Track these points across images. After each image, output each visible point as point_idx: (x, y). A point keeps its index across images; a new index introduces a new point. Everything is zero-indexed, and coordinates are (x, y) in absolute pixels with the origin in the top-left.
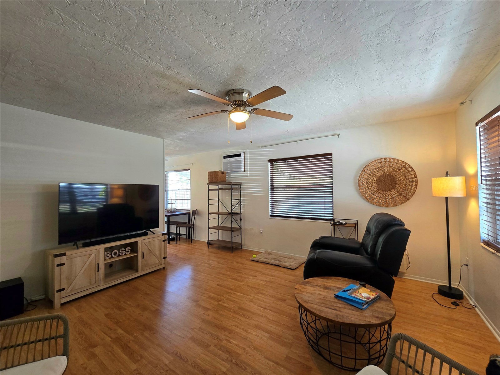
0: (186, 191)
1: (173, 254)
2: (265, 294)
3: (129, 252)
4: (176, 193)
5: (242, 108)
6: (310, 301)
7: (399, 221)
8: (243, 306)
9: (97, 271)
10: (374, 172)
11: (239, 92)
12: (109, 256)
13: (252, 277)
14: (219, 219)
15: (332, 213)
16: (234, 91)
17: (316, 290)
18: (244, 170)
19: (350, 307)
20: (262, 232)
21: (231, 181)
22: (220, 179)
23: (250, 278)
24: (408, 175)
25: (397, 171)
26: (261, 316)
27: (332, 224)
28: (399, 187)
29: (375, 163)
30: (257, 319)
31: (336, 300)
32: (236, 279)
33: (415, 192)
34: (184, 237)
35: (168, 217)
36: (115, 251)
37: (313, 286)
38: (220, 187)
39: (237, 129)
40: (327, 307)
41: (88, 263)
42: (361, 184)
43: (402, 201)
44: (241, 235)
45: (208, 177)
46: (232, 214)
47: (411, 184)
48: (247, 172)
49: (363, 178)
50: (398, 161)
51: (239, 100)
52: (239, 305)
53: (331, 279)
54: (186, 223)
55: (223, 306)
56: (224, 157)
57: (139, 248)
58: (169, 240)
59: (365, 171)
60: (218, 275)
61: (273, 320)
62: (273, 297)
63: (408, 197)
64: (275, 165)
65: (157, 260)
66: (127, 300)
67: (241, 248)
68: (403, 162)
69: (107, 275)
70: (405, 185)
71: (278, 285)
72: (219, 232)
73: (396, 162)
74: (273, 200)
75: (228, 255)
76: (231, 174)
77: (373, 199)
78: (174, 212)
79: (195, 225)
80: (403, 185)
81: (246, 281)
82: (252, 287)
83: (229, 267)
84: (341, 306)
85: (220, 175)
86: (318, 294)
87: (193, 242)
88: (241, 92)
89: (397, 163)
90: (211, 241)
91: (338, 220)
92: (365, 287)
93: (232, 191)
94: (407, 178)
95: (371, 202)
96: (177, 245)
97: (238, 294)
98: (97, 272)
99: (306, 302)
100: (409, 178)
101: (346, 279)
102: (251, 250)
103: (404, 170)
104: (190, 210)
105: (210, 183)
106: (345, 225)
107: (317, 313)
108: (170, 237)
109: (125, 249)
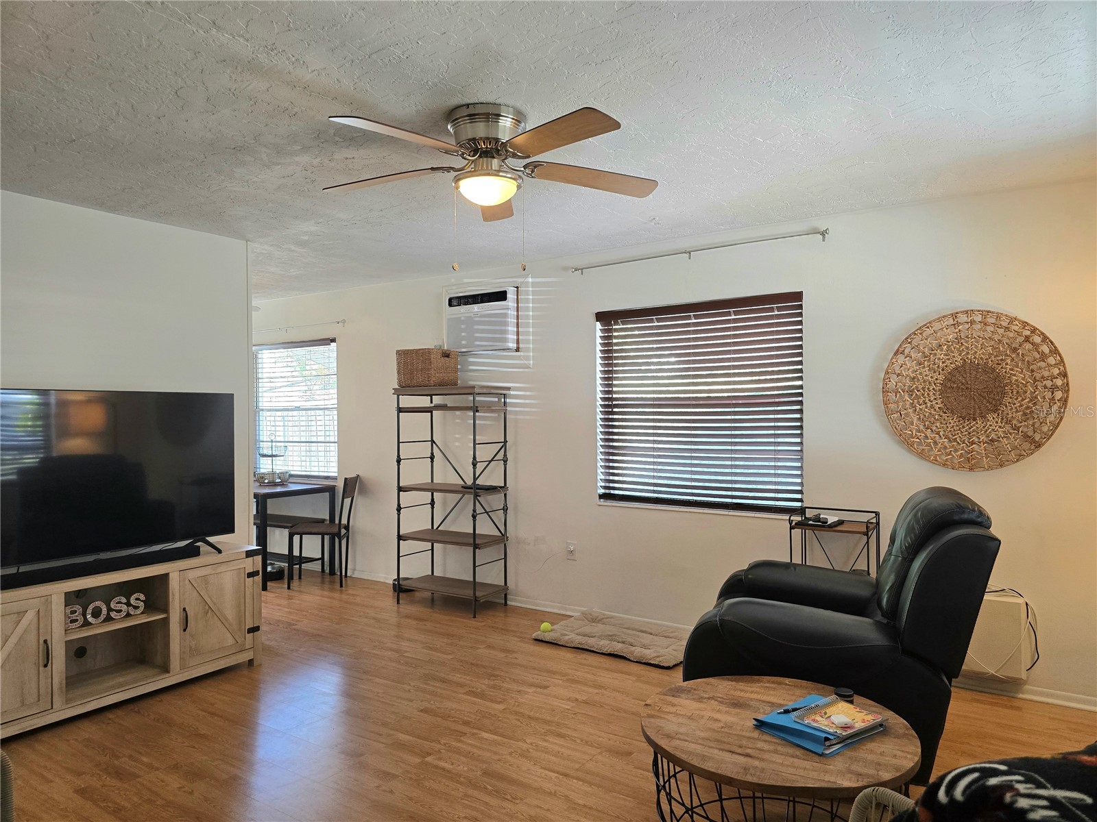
0: (321, 412)
1: (279, 621)
2: (568, 736)
3: (142, 609)
4: (286, 418)
5: (495, 163)
6: (681, 734)
7: (974, 511)
8: (497, 767)
9: (41, 664)
10: (935, 354)
11: (488, 114)
12: (77, 620)
13: (533, 689)
14: (433, 508)
15: (799, 488)
16: (471, 111)
17: (706, 709)
18: (515, 345)
19: (791, 750)
20: (572, 548)
21: (471, 383)
22: (435, 376)
23: (527, 693)
24: (1040, 368)
25: (1006, 355)
26: (550, 793)
27: (794, 524)
28: (1012, 407)
29: (937, 326)
30: (536, 802)
31: (756, 734)
32: (482, 696)
33: (1059, 423)
34: (316, 566)
35: (261, 500)
36: (98, 603)
37: (700, 699)
38: (437, 400)
39: (485, 219)
40: (723, 750)
41: (13, 640)
42: (892, 396)
43: (1018, 452)
44: (505, 559)
45: (395, 367)
46: (476, 490)
47: (1048, 395)
48: (526, 354)
49: (898, 375)
50: (1011, 322)
51: (488, 138)
52: (484, 766)
53: (759, 681)
54: (323, 521)
55: (436, 767)
56: (450, 300)
57: (173, 595)
58: (269, 578)
59: (907, 351)
60: (426, 684)
61: (585, 806)
62: (592, 746)
63: (1037, 437)
64: (616, 330)
65: (229, 635)
66: (140, 753)
67: (506, 604)
68: (1025, 324)
69: (74, 681)
70: (1031, 401)
71: (612, 712)
72: (432, 549)
73: (1004, 324)
74: (611, 444)
75: (462, 625)
76: (471, 360)
77: (929, 445)
78: (282, 484)
79: (352, 526)
80: (1023, 400)
81: (512, 702)
82: (530, 717)
83: (462, 661)
84: (766, 747)
85: (438, 361)
86: (710, 719)
87: (346, 585)
88: (491, 115)
89: (1007, 329)
90: (407, 579)
91: (816, 512)
92: (851, 702)
93: (477, 414)
94: (1038, 376)
95: (922, 455)
96: (291, 593)
97: (485, 735)
98: (42, 668)
99: (668, 736)
100: (1043, 377)
101: (804, 683)
102: (538, 608)
103: (1030, 351)
104: (335, 478)
105: (405, 388)
106: (836, 526)
107: (692, 762)
108: (269, 569)
109: (128, 600)
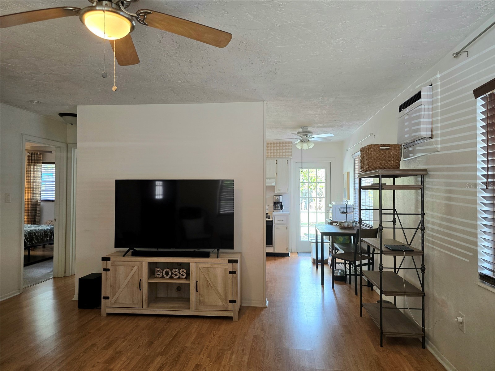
9: (139, 288)
12: (160, 275)
20: (461, 320)
36: (168, 269)
41: (130, 276)
56: (400, 107)
57: (192, 273)
98: (139, 291)
109: (179, 271)
